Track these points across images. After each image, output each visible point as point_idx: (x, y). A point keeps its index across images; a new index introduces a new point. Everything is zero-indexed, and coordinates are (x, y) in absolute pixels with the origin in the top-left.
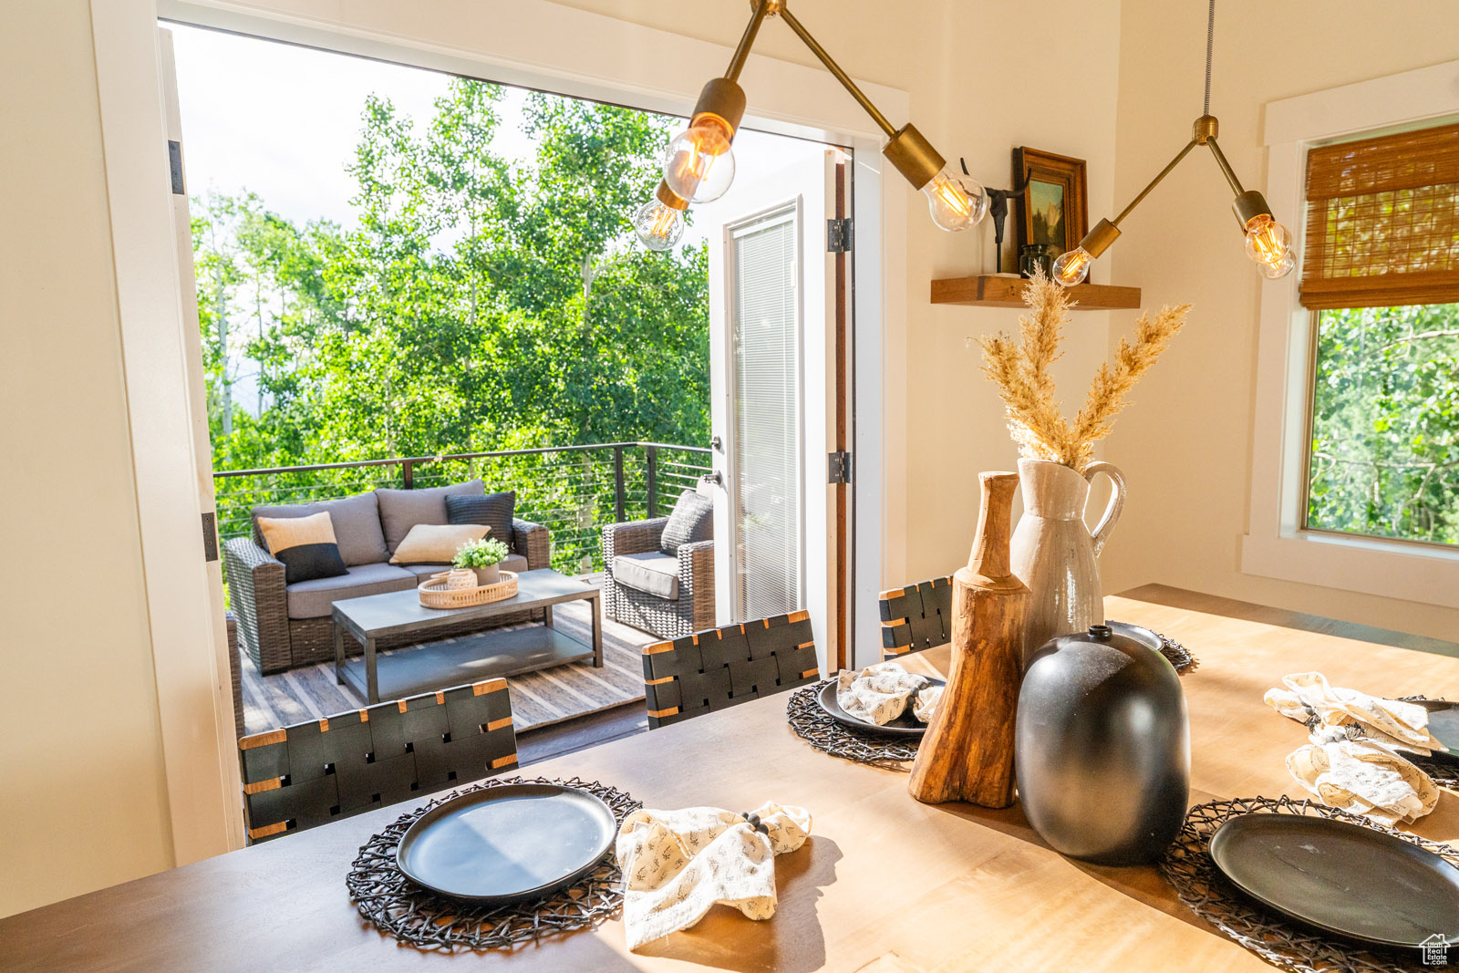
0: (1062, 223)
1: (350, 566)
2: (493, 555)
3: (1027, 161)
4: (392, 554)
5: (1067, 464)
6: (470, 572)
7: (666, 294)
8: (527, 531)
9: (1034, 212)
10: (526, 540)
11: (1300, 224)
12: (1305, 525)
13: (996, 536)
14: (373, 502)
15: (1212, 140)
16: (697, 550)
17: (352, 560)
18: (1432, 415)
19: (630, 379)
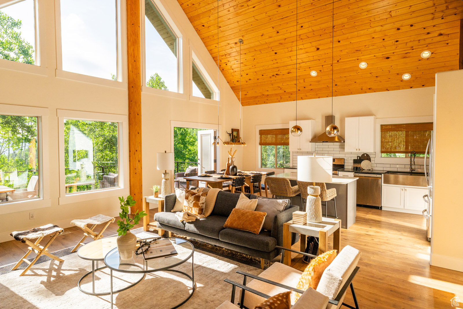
0: (237, 136)
3: (233, 130)
5: (232, 157)
9: (234, 135)
11: (259, 137)
12: (261, 167)
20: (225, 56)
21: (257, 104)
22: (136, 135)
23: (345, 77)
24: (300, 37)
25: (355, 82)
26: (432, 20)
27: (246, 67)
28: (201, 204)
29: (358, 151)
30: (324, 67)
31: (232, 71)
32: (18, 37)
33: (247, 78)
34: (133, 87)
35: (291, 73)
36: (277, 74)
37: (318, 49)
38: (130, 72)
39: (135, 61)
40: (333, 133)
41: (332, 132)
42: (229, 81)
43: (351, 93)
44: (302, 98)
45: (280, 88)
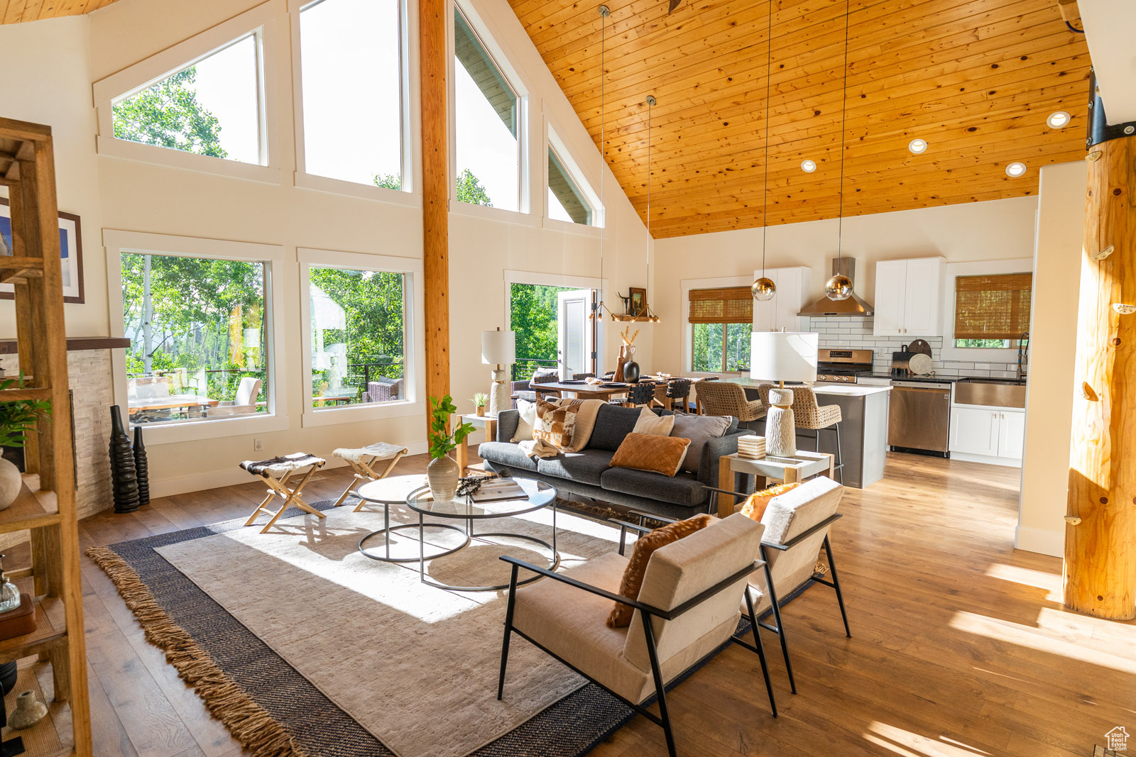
0: (641, 302)
3: (632, 290)
5: (629, 345)
9: (634, 301)
13: (622, 352)
20: (616, 133)
21: (684, 234)
22: (438, 299)
23: (878, 172)
24: (778, 89)
25: (901, 184)
26: (1069, 44)
27: (662, 155)
28: (566, 427)
29: (902, 334)
30: (830, 151)
31: (632, 163)
32: (191, 100)
33: (664, 177)
34: (432, 203)
35: (758, 165)
36: (727, 169)
37: (817, 113)
38: (426, 173)
39: (436, 150)
40: (841, 293)
41: (838, 290)
42: (626, 185)
43: (893, 208)
44: (783, 220)
45: (735, 199)
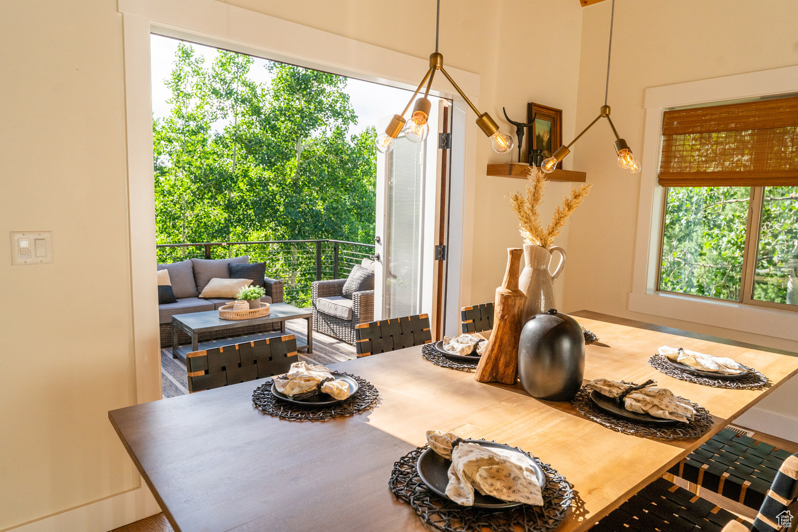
0: (550, 139)
1: (177, 298)
2: (258, 293)
3: (534, 109)
4: (200, 293)
5: (543, 246)
6: (246, 301)
7: (341, 161)
8: (272, 283)
9: (537, 134)
10: (271, 288)
11: (660, 146)
12: (658, 289)
13: (514, 274)
14: (190, 265)
15: (608, 116)
16: (363, 295)
17: (179, 295)
18: (732, 241)
19: (320, 207)
